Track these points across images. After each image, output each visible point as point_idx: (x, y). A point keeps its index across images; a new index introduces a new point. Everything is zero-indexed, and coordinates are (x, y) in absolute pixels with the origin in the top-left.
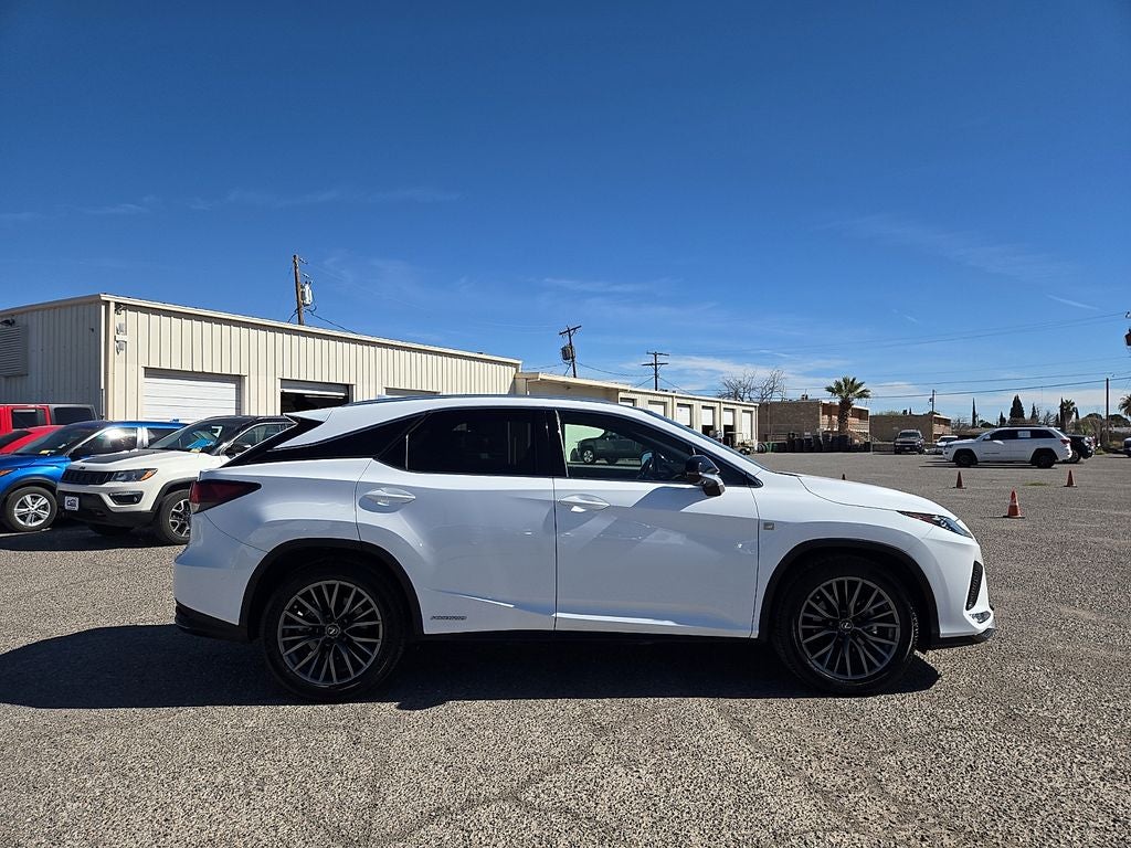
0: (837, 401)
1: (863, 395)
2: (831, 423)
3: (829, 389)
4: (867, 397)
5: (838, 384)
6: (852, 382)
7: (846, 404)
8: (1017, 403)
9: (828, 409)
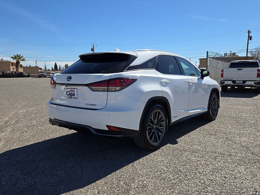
0: (15, 61)
1: (23, 60)
2: (14, 69)
3: (12, 58)
4: (24, 60)
5: (15, 56)
6: (20, 56)
7: (18, 63)
8: (56, 64)
9: (12, 64)
